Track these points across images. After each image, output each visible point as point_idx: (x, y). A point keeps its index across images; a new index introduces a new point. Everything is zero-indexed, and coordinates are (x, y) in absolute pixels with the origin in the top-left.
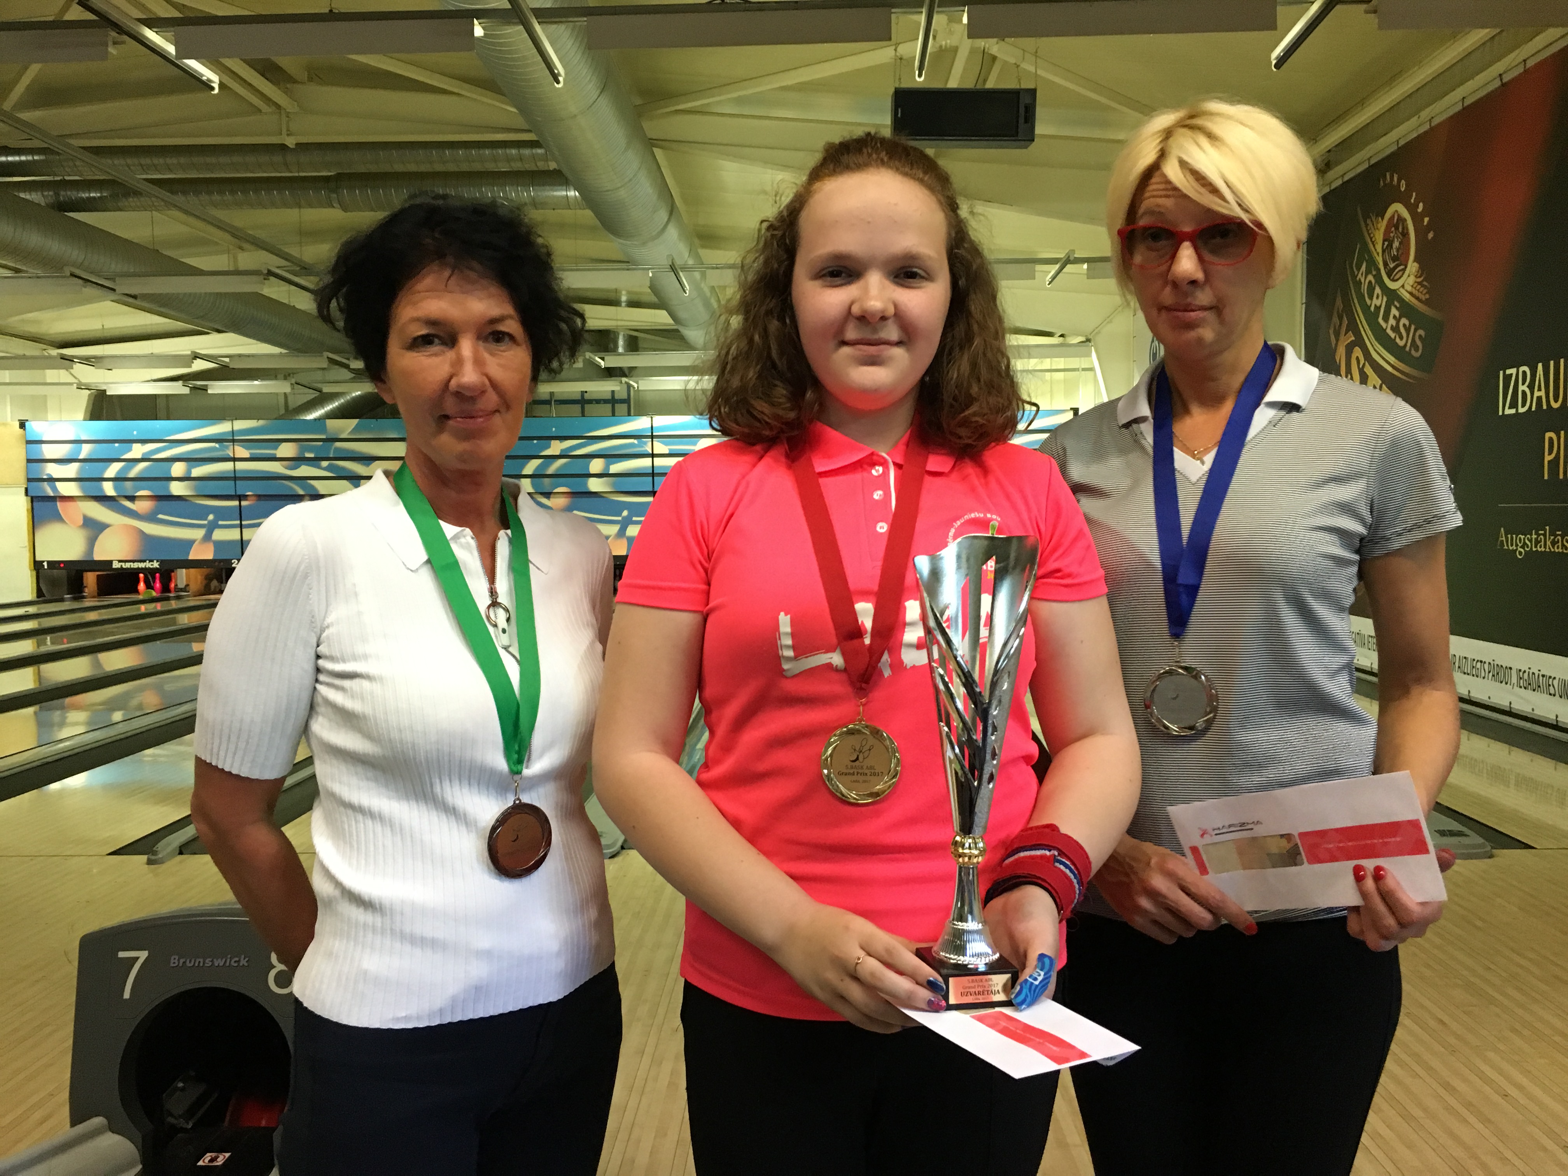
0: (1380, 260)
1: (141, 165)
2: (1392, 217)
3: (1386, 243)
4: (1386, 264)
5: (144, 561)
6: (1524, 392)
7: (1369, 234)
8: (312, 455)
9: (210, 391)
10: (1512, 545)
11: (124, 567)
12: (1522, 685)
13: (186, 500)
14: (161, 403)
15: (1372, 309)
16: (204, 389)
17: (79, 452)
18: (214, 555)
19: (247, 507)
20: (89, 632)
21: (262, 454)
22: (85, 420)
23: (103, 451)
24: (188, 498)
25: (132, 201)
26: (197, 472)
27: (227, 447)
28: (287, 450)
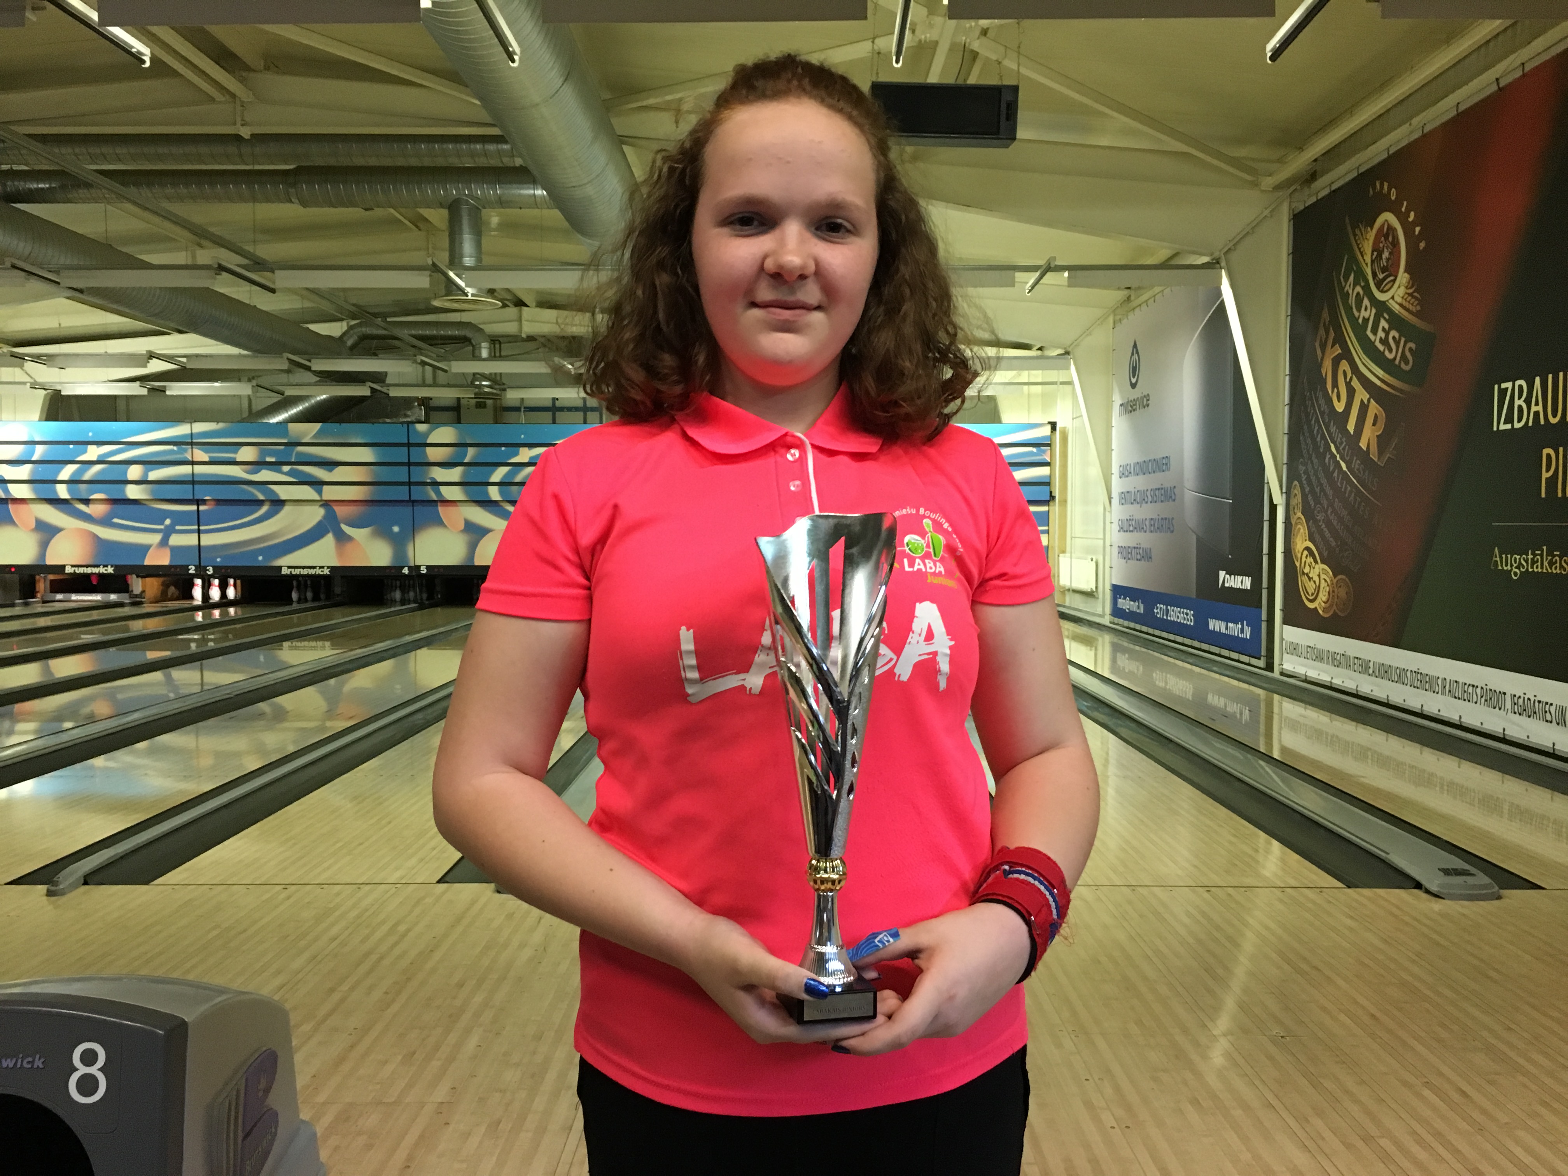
0: (1368, 271)
1: (89, 154)
2: (1383, 225)
3: (1375, 253)
4: (1374, 275)
5: (98, 566)
6: (1520, 407)
7: (1358, 245)
8: (273, 460)
9: (168, 393)
10: (1506, 566)
11: (77, 572)
12: (1516, 710)
13: (143, 504)
14: (121, 406)
15: (1360, 321)
16: (163, 390)
17: (33, 453)
18: (171, 561)
19: (204, 511)
20: (36, 639)
21: (222, 457)
22: (40, 420)
23: (59, 452)
24: (144, 502)
25: (83, 192)
26: (155, 474)
27: (186, 451)
28: (247, 454)
